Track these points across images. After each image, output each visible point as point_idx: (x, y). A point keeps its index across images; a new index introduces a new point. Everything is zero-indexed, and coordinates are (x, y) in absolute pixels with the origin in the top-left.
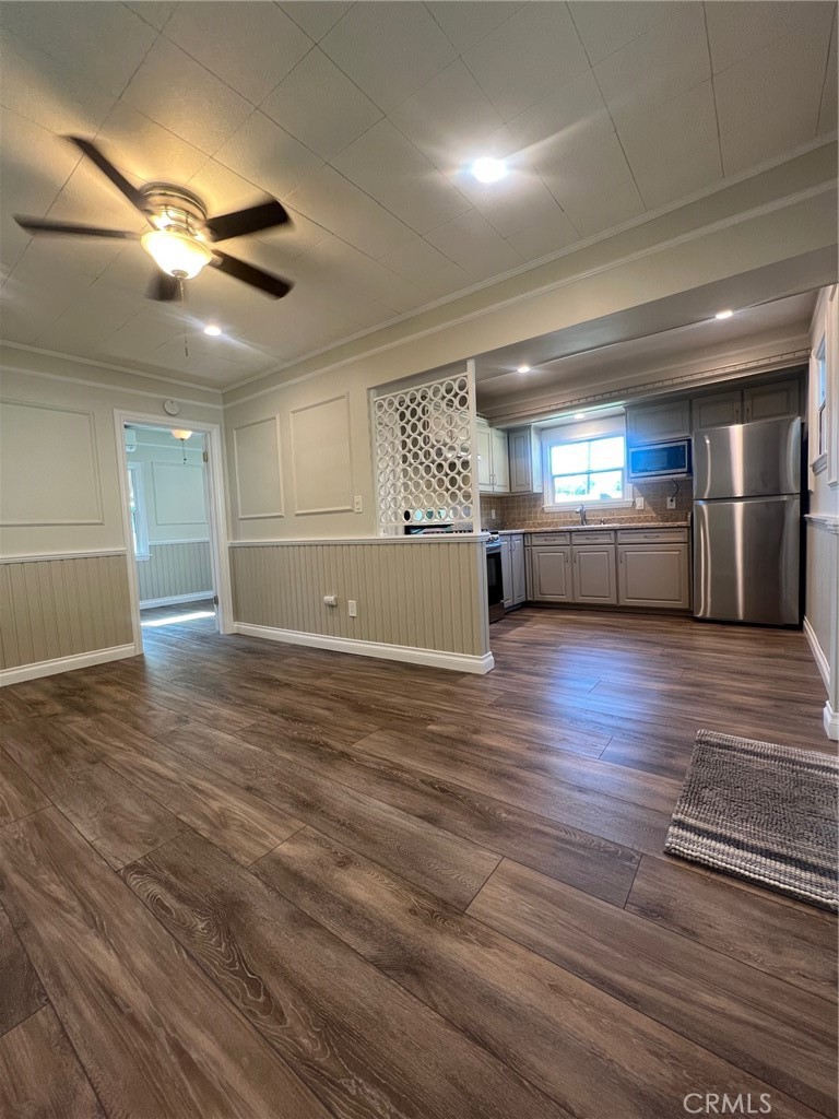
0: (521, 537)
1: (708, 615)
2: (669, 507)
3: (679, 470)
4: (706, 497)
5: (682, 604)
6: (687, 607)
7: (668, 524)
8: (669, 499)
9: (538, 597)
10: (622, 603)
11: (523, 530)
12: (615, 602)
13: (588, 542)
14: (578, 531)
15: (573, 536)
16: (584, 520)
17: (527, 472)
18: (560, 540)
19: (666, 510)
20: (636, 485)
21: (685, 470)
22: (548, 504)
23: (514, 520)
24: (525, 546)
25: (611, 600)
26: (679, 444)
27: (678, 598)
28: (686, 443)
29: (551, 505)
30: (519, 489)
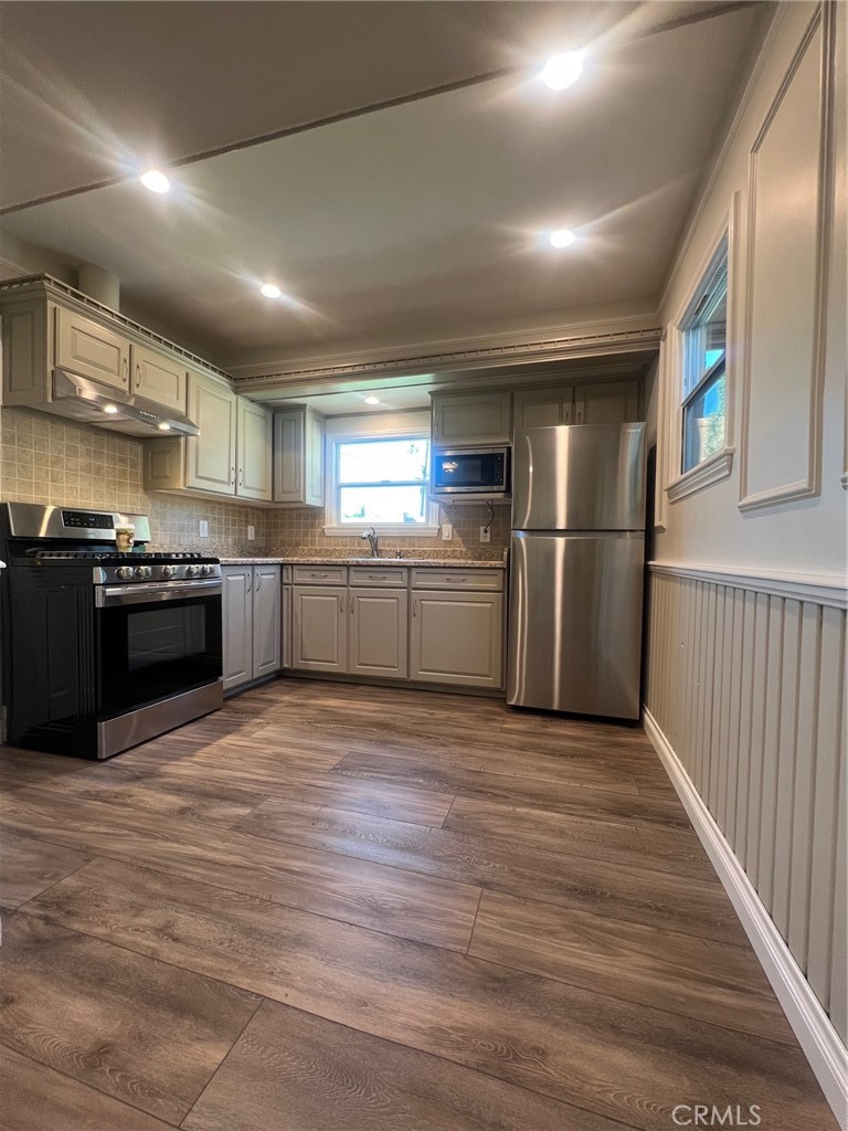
0: (276, 570)
1: (521, 704)
2: (481, 540)
3: (495, 488)
4: (524, 527)
5: (492, 681)
6: (499, 686)
7: (478, 563)
8: (482, 529)
9: (299, 664)
10: (413, 678)
11: (280, 560)
12: (403, 675)
13: (369, 582)
14: (358, 565)
15: (352, 573)
16: (376, 551)
17: (298, 472)
18: (335, 578)
19: (480, 543)
20: (443, 506)
21: (503, 488)
22: (330, 524)
23: (283, 544)
24: (282, 584)
25: (398, 672)
26: (497, 451)
27: (487, 673)
28: (504, 451)
29: (335, 525)
30: (285, 498)
